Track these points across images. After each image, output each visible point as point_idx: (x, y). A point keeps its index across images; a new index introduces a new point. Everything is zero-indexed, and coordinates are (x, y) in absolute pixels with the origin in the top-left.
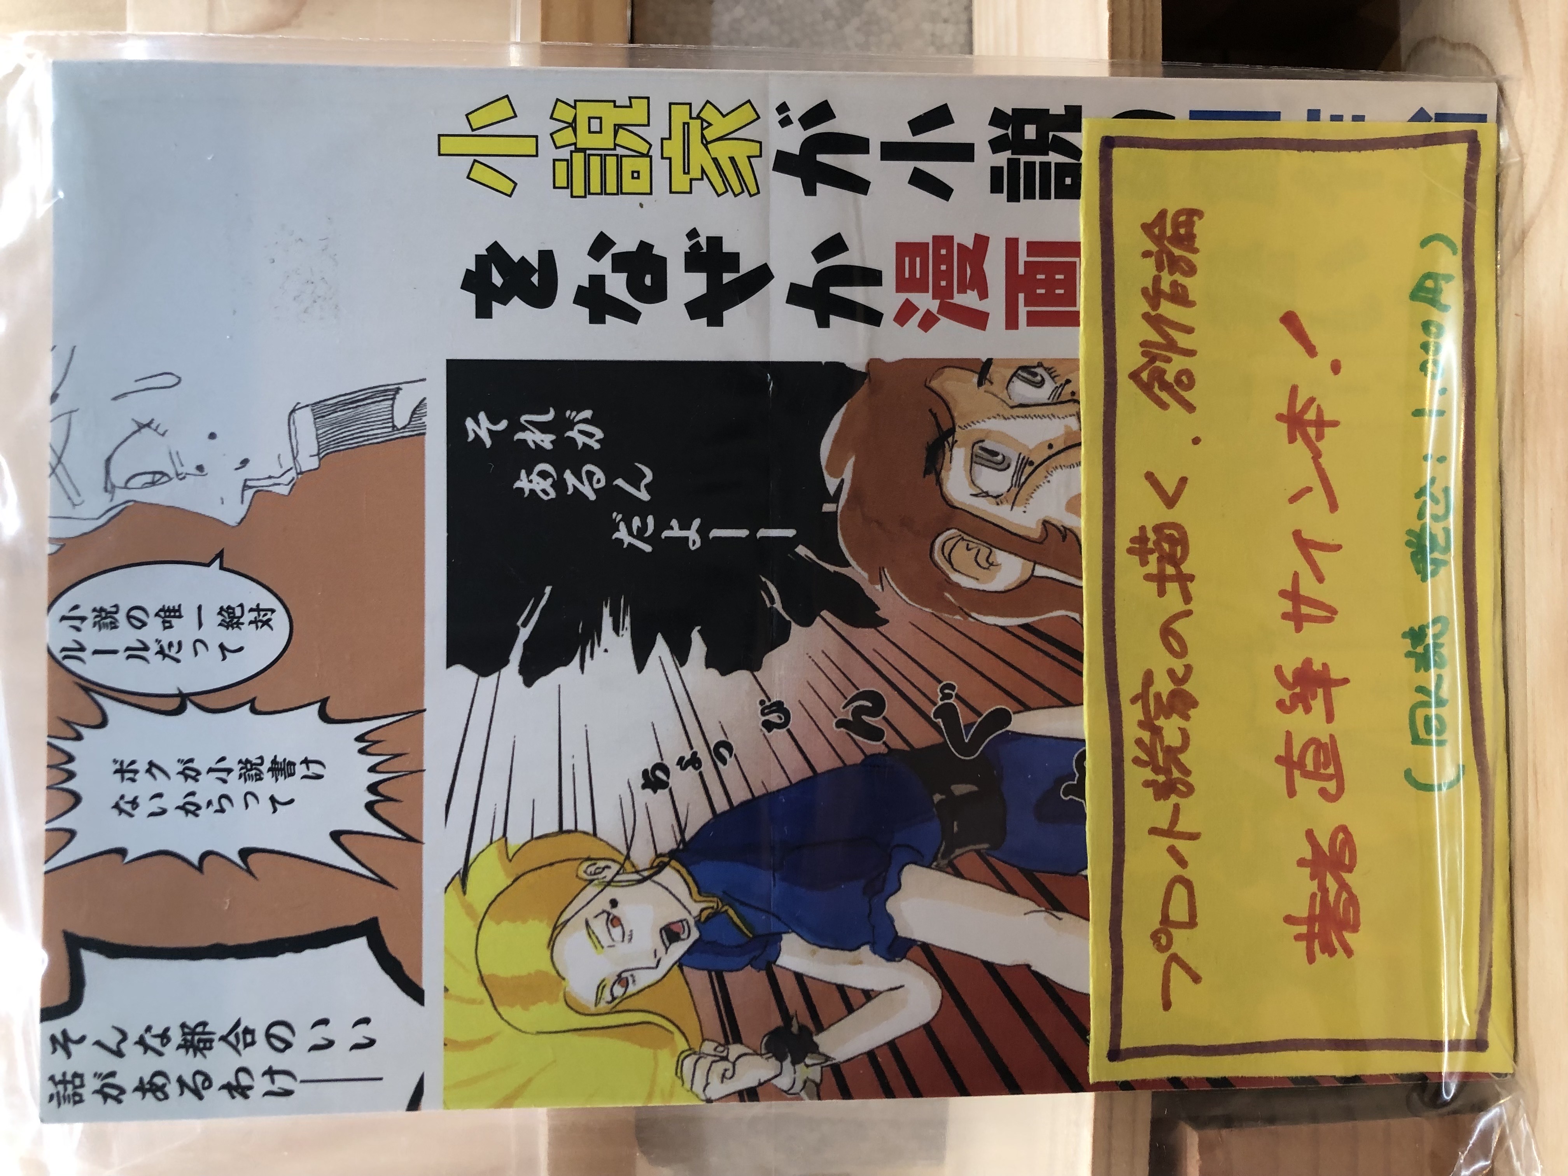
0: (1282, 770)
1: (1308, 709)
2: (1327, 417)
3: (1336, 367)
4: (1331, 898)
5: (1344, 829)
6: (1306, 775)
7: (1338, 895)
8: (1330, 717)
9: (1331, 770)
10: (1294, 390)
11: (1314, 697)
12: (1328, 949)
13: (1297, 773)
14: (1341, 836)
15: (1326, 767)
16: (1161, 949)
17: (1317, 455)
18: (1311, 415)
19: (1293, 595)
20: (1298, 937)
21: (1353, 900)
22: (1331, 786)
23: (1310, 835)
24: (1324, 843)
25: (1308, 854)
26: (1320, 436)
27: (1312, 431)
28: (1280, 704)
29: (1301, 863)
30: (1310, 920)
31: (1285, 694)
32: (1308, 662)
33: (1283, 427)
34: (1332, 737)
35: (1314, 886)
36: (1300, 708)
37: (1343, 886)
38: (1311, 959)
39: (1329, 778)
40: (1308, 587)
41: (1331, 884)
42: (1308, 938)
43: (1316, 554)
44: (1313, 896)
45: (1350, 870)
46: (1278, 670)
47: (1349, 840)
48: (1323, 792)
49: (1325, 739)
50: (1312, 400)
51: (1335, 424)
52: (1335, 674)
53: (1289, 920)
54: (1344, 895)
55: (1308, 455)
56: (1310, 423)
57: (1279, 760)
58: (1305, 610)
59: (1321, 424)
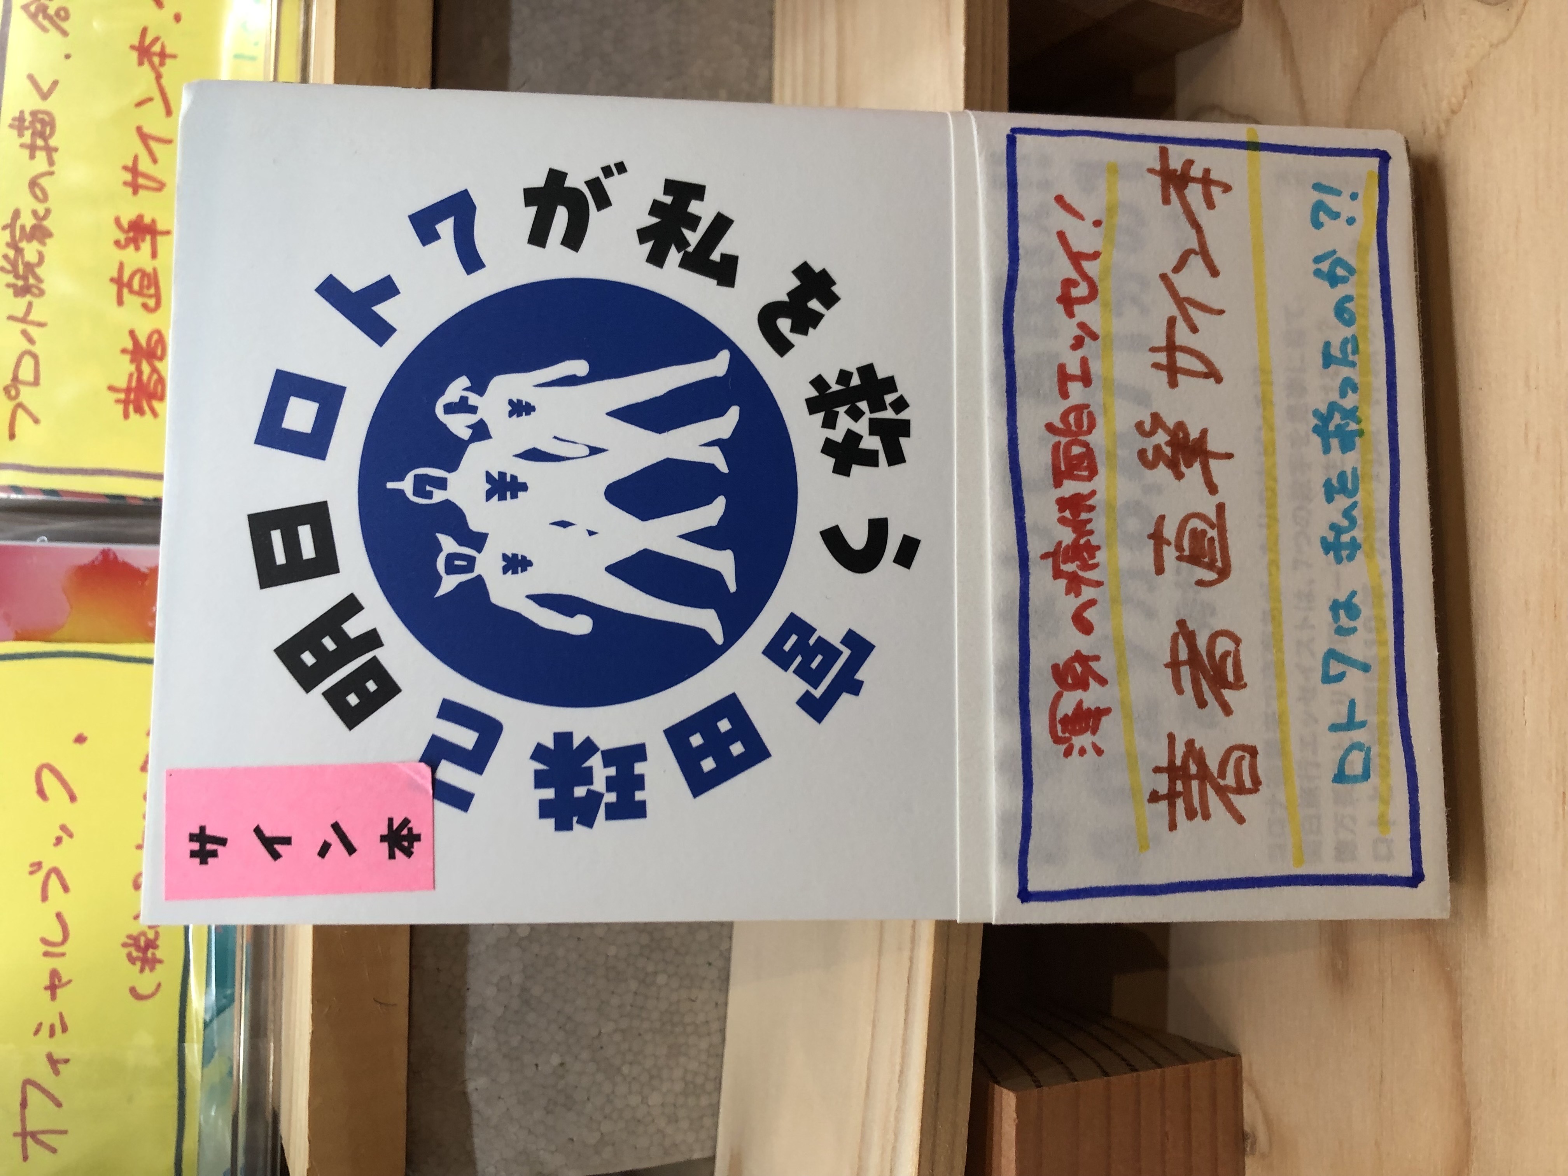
0: (114, 288)
1: (137, 248)
2: (168, 51)
3: (177, 18)
4: (145, 377)
5: (159, 332)
6: (131, 291)
7: (150, 378)
8: (154, 255)
9: (152, 291)
10: (144, 31)
11: (143, 240)
12: (139, 410)
13: (125, 291)
14: (155, 337)
15: (149, 287)
16: (10, 398)
17: (159, 77)
18: (156, 48)
19: (133, 170)
20: (118, 401)
21: (161, 380)
22: (151, 303)
23: (132, 333)
24: (143, 341)
25: (129, 345)
26: (162, 64)
27: (156, 60)
28: (117, 243)
29: (124, 351)
30: (128, 390)
31: (122, 237)
32: (140, 217)
33: (134, 55)
34: (155, 270)
35: (132, 368)
36: (132, 247)
37: (154, 370)
38: (126, 416)
39: (150, 296)
40: (145, 165)
41: (146, 369)
42: (126, 403)
43: (153, 144)
44: (131, 375)
45: (161, 359)
46: (117, 221)
47: (161, 340)
48: (145, 306)
49: (149, 270)
50: (157, 39)
51: (174, 57)
52: (160, 227)
53: (111, 388)
54: (155, 377)
55: (152, 76)
56: (155, 54)
57: (112, 280)
58: (141, 181)
59: (163, 55)
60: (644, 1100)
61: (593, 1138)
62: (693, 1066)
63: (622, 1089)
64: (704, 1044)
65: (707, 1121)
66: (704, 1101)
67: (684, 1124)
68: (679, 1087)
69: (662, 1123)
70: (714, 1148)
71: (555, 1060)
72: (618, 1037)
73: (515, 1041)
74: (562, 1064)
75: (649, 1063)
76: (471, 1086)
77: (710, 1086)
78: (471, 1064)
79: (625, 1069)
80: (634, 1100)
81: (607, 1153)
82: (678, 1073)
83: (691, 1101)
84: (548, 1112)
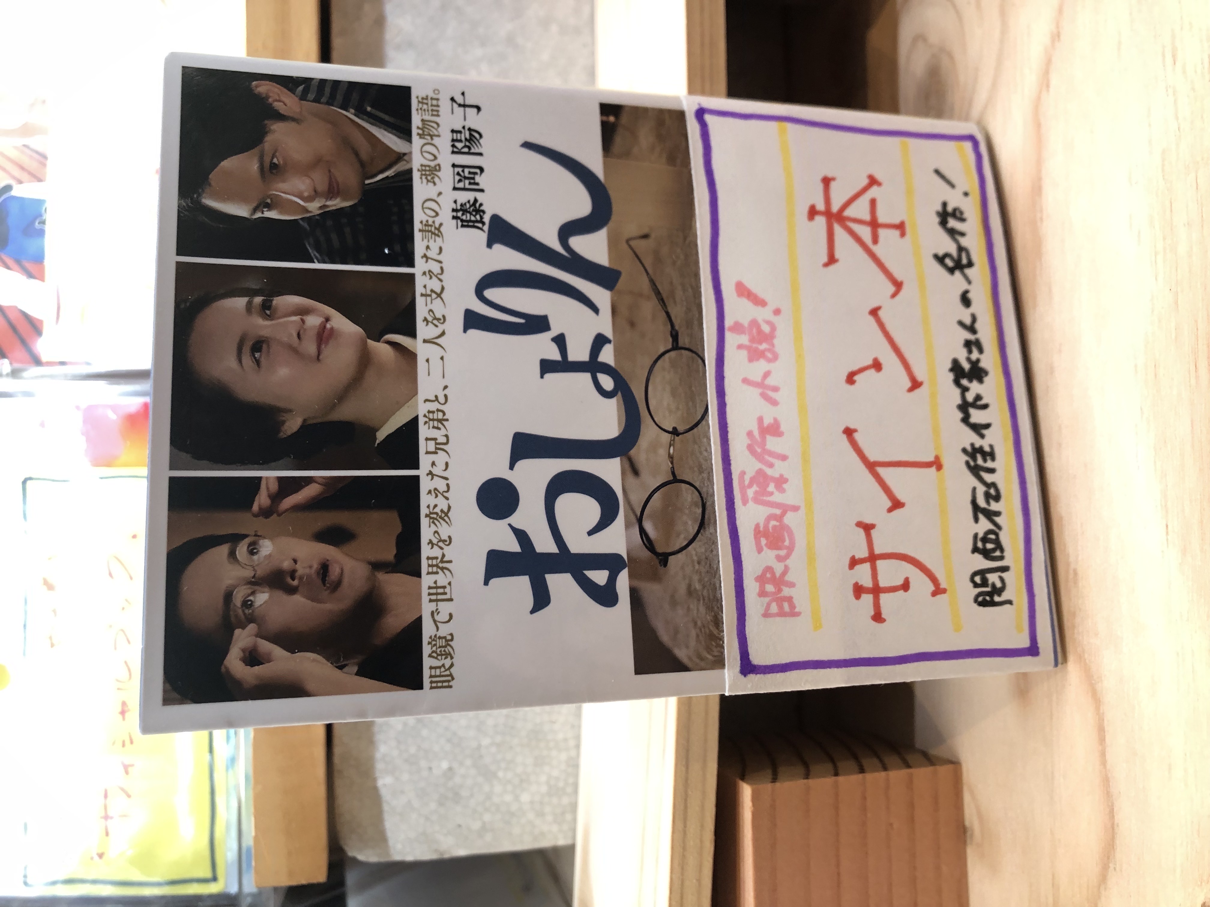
60: (517, 798)
61: (476, 825)
62: (555, 773)
63: (498, 789)
64: (563, 756)
65: (568, 817)
66: (565, 800)
67: (549, 818)
68: (544, 789)
69: (531, 816)
70: (574, 837)
71: (445, 765)
72: (493, 749)
73: (413, 750)
74: (450, 769)
75: (519, 770)
76: (380, 783)
77: (569, 790)
78: (380, 766)
79: (501, 774)
80: (508, 798)
81: (488, 837)
82: (543, 778)
83: (555, 800)
84: (441, 804)
